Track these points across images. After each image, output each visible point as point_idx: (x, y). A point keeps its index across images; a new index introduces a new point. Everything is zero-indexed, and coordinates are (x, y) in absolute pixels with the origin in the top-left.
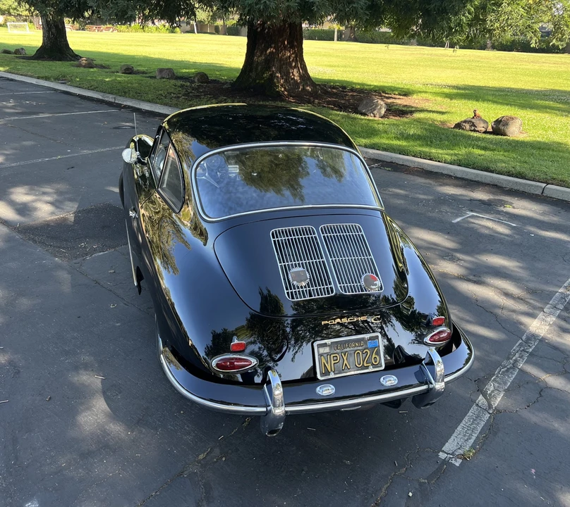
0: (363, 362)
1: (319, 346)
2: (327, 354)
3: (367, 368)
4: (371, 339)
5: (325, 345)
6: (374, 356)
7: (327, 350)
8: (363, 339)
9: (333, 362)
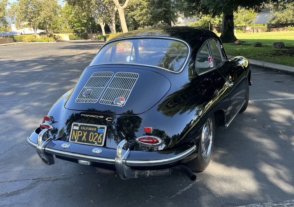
0: (93, 139)
1: (74, 125)
2: (77, 130)
3: (94, 143)
4: (101, 128)
5: (77, 125)
6: (99, 138)
7: (77, 128)
8: (96, 127)
9: (78, 135)
